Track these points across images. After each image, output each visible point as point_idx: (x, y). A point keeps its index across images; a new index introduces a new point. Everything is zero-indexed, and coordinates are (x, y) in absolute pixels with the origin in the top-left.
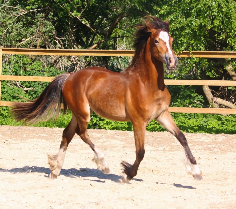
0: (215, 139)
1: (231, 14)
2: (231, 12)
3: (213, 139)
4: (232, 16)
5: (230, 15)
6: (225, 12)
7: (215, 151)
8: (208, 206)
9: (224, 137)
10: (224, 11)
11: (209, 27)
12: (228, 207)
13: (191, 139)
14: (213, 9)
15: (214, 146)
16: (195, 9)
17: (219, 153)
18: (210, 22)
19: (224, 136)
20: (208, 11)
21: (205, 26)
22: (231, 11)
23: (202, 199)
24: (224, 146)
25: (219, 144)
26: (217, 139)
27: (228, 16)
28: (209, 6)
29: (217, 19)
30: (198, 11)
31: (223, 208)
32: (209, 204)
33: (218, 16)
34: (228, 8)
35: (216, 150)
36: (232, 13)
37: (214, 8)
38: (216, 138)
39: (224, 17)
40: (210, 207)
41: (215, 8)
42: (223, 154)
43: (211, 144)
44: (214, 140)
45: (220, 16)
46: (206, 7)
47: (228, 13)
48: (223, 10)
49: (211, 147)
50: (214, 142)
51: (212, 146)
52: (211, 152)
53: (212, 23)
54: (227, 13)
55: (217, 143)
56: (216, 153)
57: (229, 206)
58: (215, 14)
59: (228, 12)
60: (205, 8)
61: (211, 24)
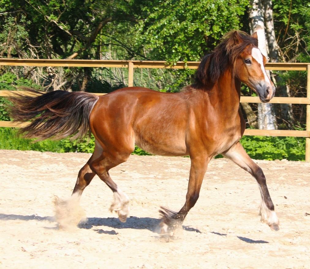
0: (215, 165)
1: (233, 19)
2: (233, 16)
3: (212, 164)
4: (233, 21)
5: (231, 20)
6: (226, 16)
7: (214, 179)
8: (207, 246)
9: (226, 162)
10: (225, 16)
11: (207, 34)
12: (231, 248)
13: (187, 165)
14: (211, 12)
15: (214, 173)
16: (191, 12)
17: (220, 181)
18: (209, 28)
19: (225, 160)
20: (206, 15)
21: (203, 32)
22: (232, 15)
23: (200, 238)
24: (225, 173)
25: (220, 171)
26: (217, 164)
27: (229, 20)
28: (207, 9)
29: (217, 25)
30: (194, 14)
31: (226, 248)
32: (208, 244)
33: (217, 20)
34: (229, 11)
35: (215, 178)
36: (233, 18)
37: (213, 11)
38: (217, 163)
39: (225, 22)
40: (210, 248)
41: (214, 11)
42: (224, 182)
43: (211, 171)
44: (214, 166)
45: (220, 21)
46: (204, 10)
47: (230, 17)
48: (224, 14)
49: (210, 174)
50: (214, 168)
51: (211, 173)
52: (210, 180)
53: (211, 29)
54: (228, 18)
55: (217, 169)
56: (216, 182)
57: (232, 247)
58: (214, 18)
59: (229, 16)
60: (203, 11)
61: (209, 30)
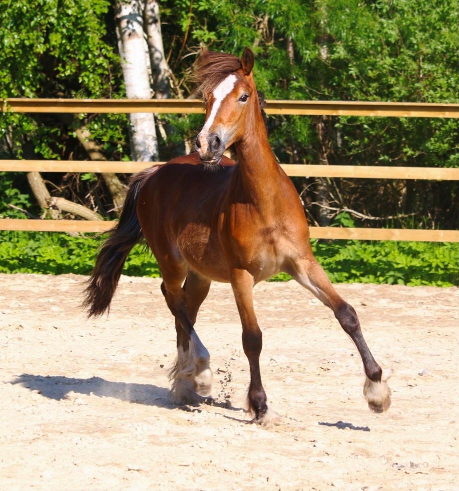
0: (55, 285)
1: (87, 22)
2: (87, 16)
3: (49, 285)
4: (88, 24)
5: (84, 23)
6: (74, 16)
7: (53, 312)
8: (38, 428)
9: (74, 281)
10: (72, 15)
11: (41, 49)
12: (81, 431)
13: (4, 287)
14: (47, 10)
15: (51, 300)
16: (10, 10)
17: (63, 315)
18: (42, 40)
19: (73, 278)
20: (36, 15)
21: (32, 46)
22: (85, 14)
23: (25, 414)
24: (71, 301)
25: (63, 297)
26: (58, 285)
27: (79, 24)
28: (39, 4)
29: (57, 31)
30: (15, 15)
31: (71, 432)
32: (40, 425)
33: (59, 24)
34: (80, 7)
35: (55, 308)
36: (87, 19)
37: (50, 8)
38: (58, 283)
39: (71, 27)
40: (43, 431)
41: (52, 7)
42: (70, 317)
43: (46, 297)
44: (53, 288)
45: (64, 26)
46: (33, 6)
47: (81, 18)
48: (70, 12)
49: (45, 303)
50: (52, 292)
51: (46, 300)
52: (44, 313)
53: (47, 41)
54: (77, 18)
55: (58, 294)
56: (55, 316)
57: (83, 429)
58: (53, 20)
59: (79, 16)
60: (31, 8)
61: (44, 43)
